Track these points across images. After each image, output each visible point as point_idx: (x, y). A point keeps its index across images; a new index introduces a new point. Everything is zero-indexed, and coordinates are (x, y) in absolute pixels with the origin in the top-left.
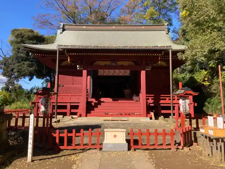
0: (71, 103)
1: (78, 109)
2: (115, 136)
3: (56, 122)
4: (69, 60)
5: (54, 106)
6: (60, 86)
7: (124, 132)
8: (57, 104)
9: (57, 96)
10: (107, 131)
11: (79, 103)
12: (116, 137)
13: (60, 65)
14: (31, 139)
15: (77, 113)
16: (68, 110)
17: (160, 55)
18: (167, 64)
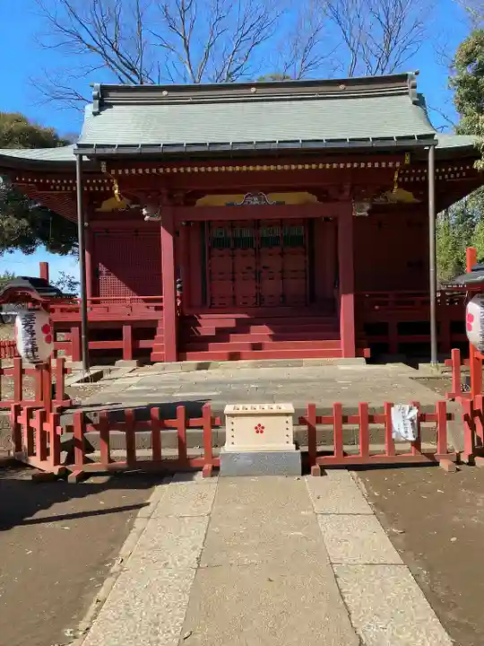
2: (259, 429)
3: (86, 380)
7: (287, 415)
10: (233, 416)
12: (261, 432)
13: (98, 210)
15: (150, 350)
16: (125, 343)
17: (398, 164)
18: (415, 196)
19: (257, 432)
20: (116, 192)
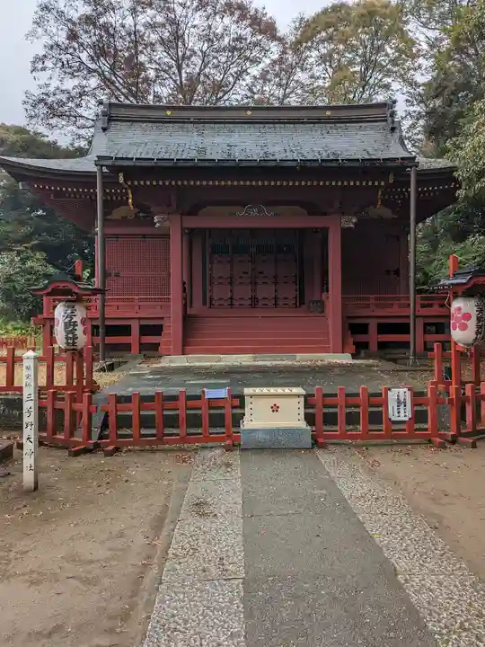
0: (140, 319)
1: (160, 335)
2: (275, 408)
3: (103, 370)
5: (97, 327)
6: (110, 275)
7: (299, 396)
8: (104, 322)
9: (104, 301)
10: (251, 396)
11: (161, 319)
12: (277, 411)
13: (109, 217)
14: (29, 427)
15: (159, 344)
16: (134, 339)
17: (383, 183)
18: (393, 213)
19: (273, 411)
20: (130, 201)
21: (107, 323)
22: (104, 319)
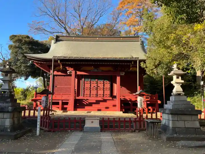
0: (62, 100)
1: (67, 105)
2: (92, 122)
3: (51, 114)
4: (61, 67)
7: (98, 119)
10: (87, 119)
11: (68, 100)
14: (38, 122)
15: (67, 108)
21: (53, 101)
22: (52, 100)
